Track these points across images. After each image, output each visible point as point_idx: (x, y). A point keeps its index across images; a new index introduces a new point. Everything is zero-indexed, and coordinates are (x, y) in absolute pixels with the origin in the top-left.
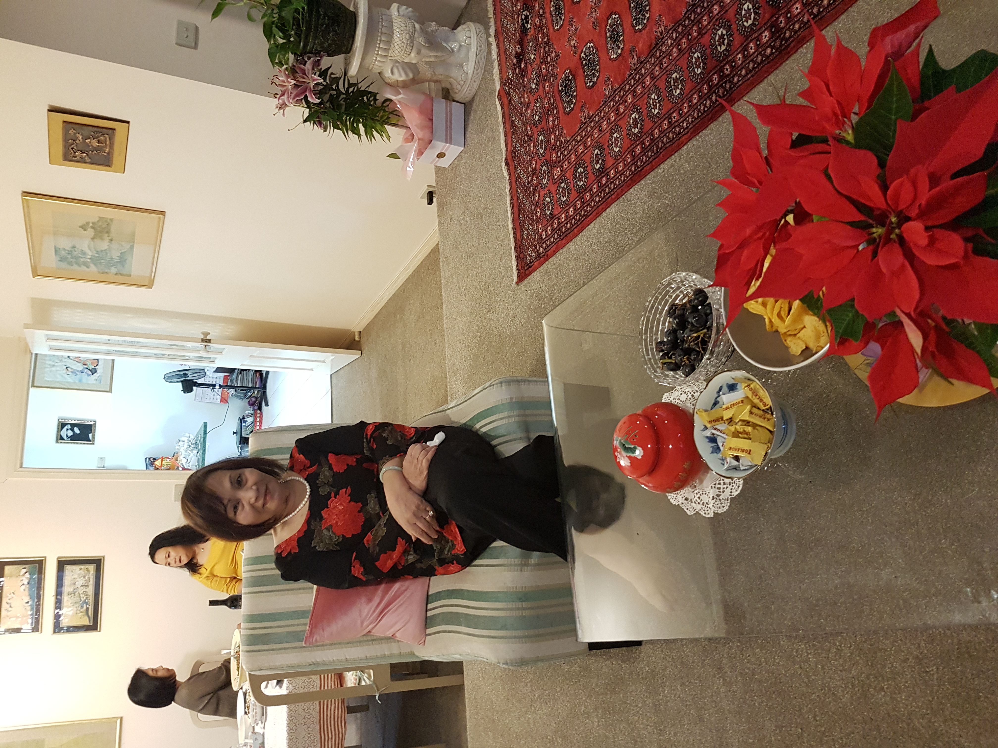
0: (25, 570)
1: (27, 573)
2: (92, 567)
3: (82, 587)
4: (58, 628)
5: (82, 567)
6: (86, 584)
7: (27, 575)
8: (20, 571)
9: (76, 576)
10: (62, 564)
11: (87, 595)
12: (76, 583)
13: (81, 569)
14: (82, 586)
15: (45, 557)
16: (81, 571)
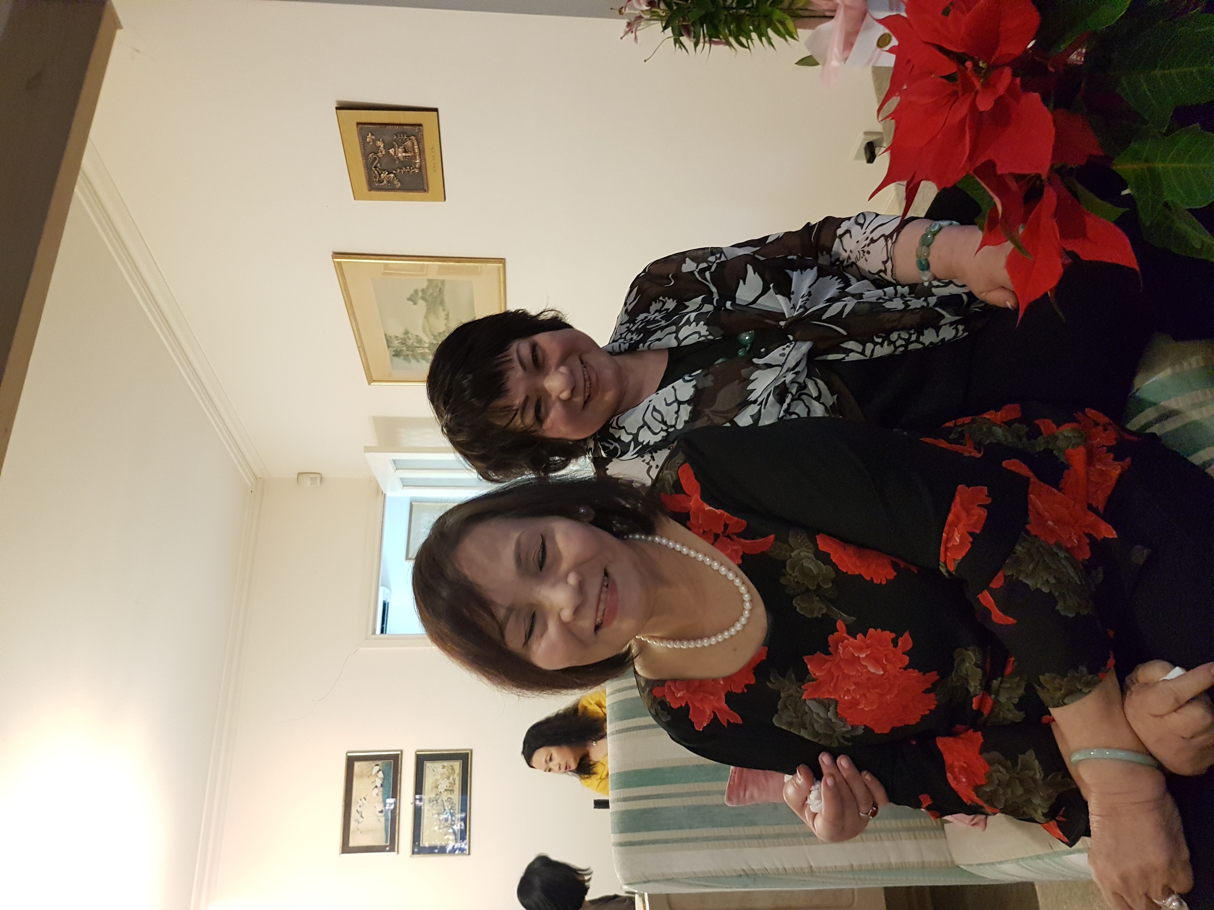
0: (377, 768)
1: (381, 772)
2: (457, 765)
3: (446, 793)
4: (418, 849)
5: (446, 763)
6: (451, 788)
7: (381, 774)
8: (372, 769)
9: (438, 777)
10: (421, 760)
11: (452, 803)
12: (439, 787)
13: (444, 767)
14: (446, 790)
15: (402, 751)
16: (444, 770)
